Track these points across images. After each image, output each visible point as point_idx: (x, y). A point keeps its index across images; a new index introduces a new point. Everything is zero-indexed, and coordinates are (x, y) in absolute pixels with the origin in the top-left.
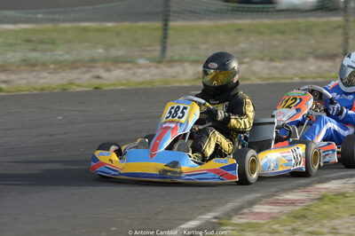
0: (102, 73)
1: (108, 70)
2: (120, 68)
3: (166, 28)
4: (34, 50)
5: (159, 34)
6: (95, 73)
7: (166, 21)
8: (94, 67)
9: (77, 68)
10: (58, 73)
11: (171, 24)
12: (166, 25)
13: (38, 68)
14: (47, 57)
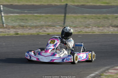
0: (45, 30)
1: (47, 29)
2: (51, 28)
3: (65, 16)
4: (22, 22)
5: (63, 18)
6: (43, 29)
7: (65, 14)
9: (37, 28)
10: (31, 29)
11: (67, 15)
12: (65, 15)
13: (25, 28)
14: (27, 25)
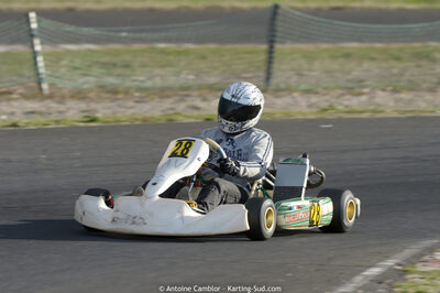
0: (198, 103)
1: (205, 99)
3: (271, 52)
4: (110, 75)
5: (263, 57)
6: (190, 102)
7: (271, 42)
8: (188, 96)
9: (168, 97)
11: (278, 47)
12: (271, 47)
13: (120, 96)
14: (128, 83)
